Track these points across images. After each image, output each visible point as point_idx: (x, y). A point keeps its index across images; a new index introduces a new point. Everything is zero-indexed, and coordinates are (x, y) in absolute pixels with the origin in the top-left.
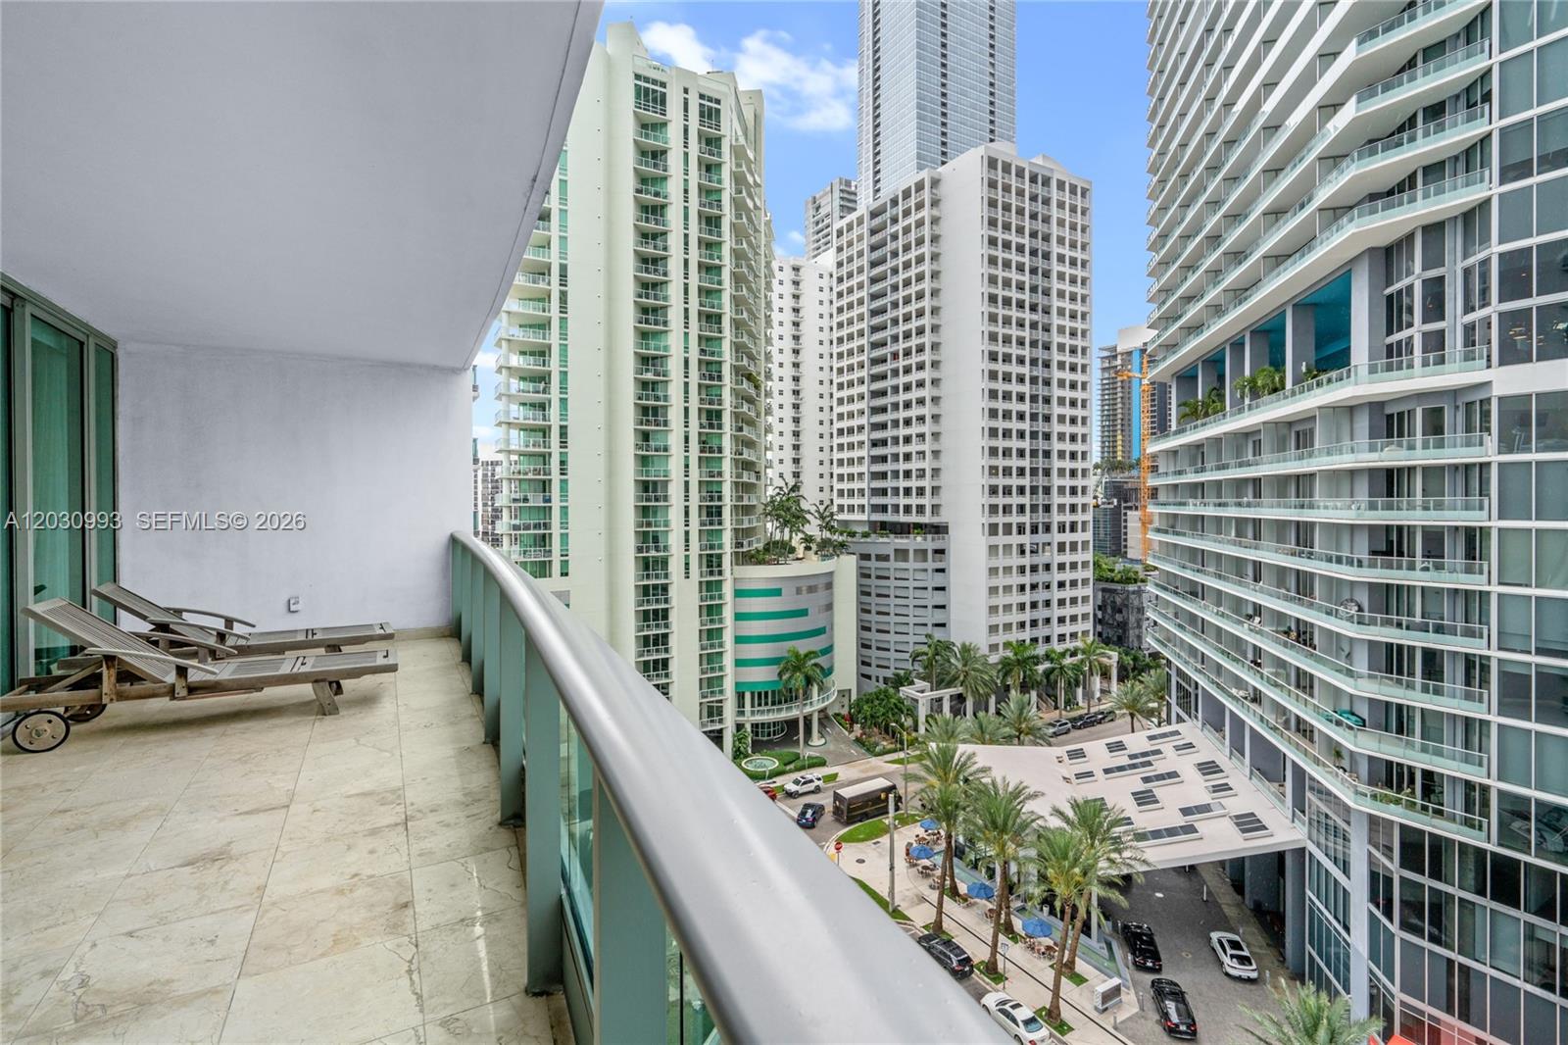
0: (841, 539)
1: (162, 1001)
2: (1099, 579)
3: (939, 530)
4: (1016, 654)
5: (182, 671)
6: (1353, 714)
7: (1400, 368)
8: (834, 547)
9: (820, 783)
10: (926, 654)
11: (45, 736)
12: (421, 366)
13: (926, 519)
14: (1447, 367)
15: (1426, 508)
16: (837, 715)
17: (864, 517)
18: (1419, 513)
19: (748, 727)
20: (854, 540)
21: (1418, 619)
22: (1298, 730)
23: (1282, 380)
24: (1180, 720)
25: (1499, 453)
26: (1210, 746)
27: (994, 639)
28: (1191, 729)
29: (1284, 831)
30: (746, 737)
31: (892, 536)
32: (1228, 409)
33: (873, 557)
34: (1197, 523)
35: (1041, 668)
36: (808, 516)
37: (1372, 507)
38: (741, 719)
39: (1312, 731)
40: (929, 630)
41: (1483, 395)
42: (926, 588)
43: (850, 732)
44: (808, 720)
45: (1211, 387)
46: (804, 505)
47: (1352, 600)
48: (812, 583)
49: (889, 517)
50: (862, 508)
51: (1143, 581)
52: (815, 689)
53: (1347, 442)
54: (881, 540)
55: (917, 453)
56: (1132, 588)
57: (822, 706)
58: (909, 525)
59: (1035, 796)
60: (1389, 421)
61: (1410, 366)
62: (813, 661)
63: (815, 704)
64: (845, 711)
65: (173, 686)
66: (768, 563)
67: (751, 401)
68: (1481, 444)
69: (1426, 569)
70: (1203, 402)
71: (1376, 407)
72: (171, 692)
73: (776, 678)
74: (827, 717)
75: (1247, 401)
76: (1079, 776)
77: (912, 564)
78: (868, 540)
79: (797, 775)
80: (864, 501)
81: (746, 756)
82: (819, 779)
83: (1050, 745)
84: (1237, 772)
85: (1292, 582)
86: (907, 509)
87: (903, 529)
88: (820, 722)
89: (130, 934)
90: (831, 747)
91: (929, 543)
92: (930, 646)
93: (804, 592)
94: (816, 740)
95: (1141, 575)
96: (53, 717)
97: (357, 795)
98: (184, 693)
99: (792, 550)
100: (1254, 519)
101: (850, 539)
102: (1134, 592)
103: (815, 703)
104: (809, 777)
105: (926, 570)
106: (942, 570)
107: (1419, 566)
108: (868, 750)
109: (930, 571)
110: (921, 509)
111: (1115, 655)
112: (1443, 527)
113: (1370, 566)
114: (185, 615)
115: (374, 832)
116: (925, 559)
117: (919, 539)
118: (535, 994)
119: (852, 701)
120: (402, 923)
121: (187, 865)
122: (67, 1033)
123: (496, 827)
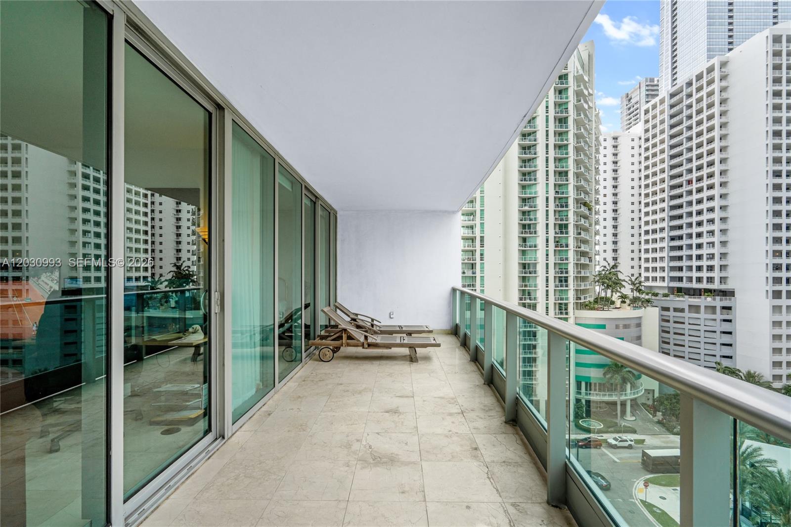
0: (647, 297)
1: (398, 461)
3: (728, 294)
5: (366, 337)
8: (642, 302)
9: (632, 443)
11: (328, 356)
13: (716, 286)
16: (643, 404)
17: (665, 284)
19: (584, 402)
20: (657, 298)
27: (777, 372)
30: (582, 407)
31: (687, 296)
33: (672, 309)
36: (624, 283)
38: (579, 396)
40: (718, 359)
42: (715, 332)
43: (654, 416)
44: (623, 404)
46: (621, 276)
48: (627, 322)
49: (684, 284)
50: (663, 279)
52: (629, 386)
54: (678, 299)
55: (707, 243)
57: (633, 397)
58: (700, 290)
63: (629, 395)
64: (650, 403)
65: (363, 343)
66: (597, 309)
67: (586, 217)
72: (363, 345)
73: (602, 376)
74: (637, 405)
77: (703, 315)
78: (668, 298)
79: (617, 435)
80: (665, 274)
81: (582, 418)
82: (631, 441)
86: (699, 280)
87: (697, 293)
88: (632, 406)
89: (378, 433)
90: (640, 423)
91: (718, 302)
93: (621, 328)
94: (629, 417)
96: (329, 350)
97: (439, 397)
98: (366, 346)
99: (613, 303)
101: (653, 297)
104: (624, 438)
105: (715, 320)
106: (730, 321)
108: (668, 430)
109: (718, 321)
110: (710, 280)
114: (359, 316)
115: (451, 414)
116: (714, 313)
117: (709, 299)
118: (553, 506)
119: (655, 397)
120: (478, 457)
121: (387, 412)
122: (372, 463)
123: (504, 424)
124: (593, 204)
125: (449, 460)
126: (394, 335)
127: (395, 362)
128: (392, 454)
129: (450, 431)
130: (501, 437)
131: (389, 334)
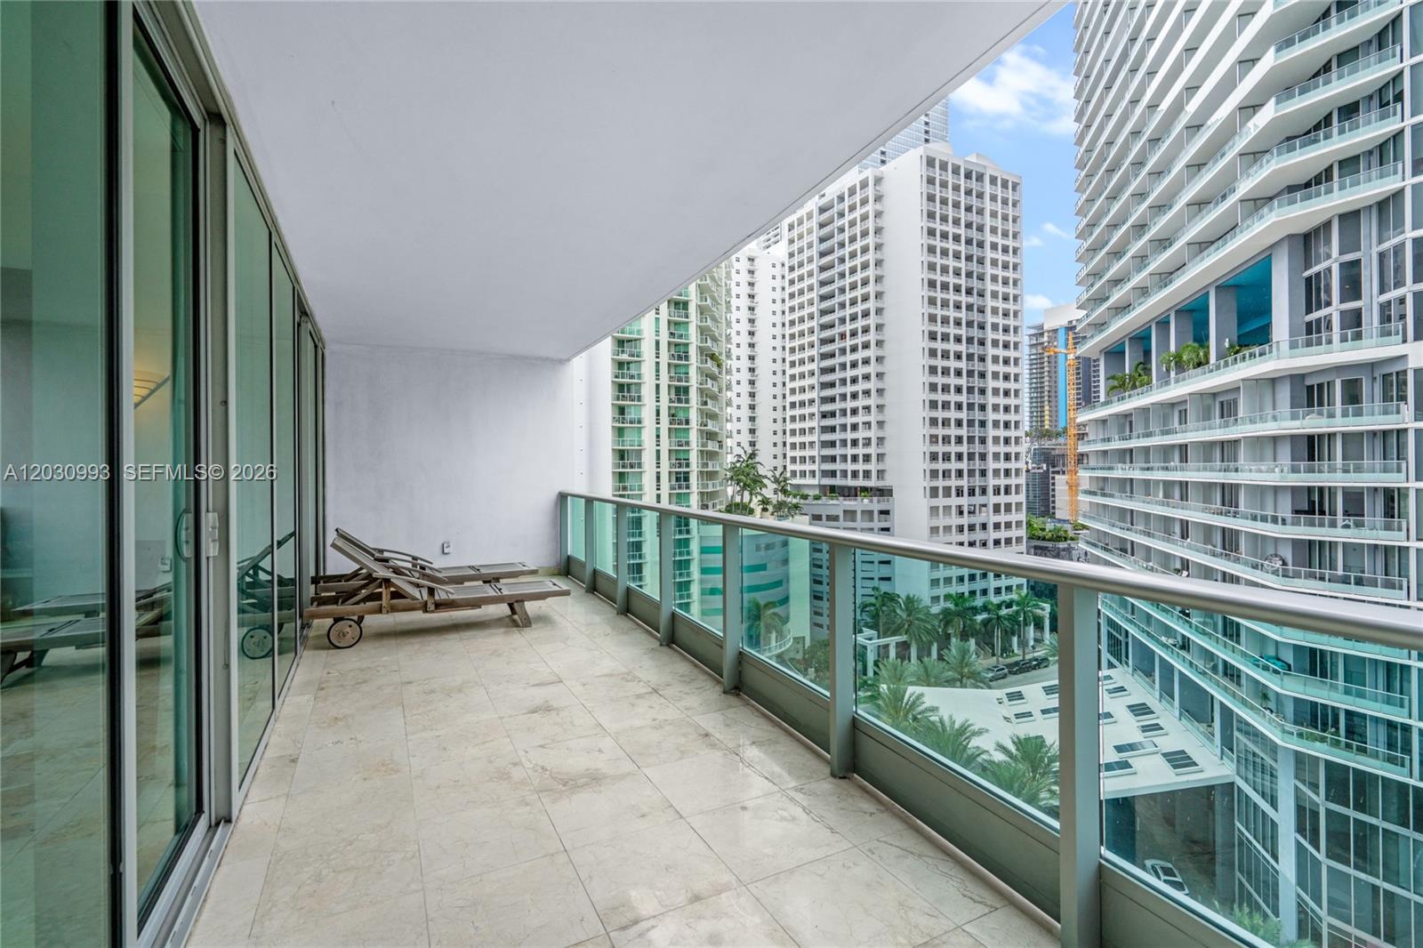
0: (795, 501)
2: (1031, 538)
3: (884, 493)
4: (956, 605)
5: (431, 591)
6: (1279, 659)
7: (1319, 343)
8: (789, 508)
10: (874, 605)
11: (349, 636)
12: (537, 358)
13: (872, 483)
14: (1364, 342)
15: (1346, 471)
16: (793, 659)
17: (815, 482)
18: (1339, 475)
20: (807, 502)
21: (1340, 572)
22: (1225, 674)
23: (1207, 355)
24: (1111, 665)
25: (1416, 420)
26: (1140, 690)
27: (936, 592)
28: (1121, 675)
29: (1213, 767)
31: (841, 498)
32: (1154, 381)
33: (824, 518)
34: (1127, 486)
35: (979, 618)
36: (765, 481)
37: (1295, 470)
39: (1239, 676)
40: (876, 583)
41: (1398, 368)
45: (1137, 362)
46: (762, 471)
47: (1276, 555)
48: (771, 540)
49: (838, 481)
50: (813, 473)
51: (1072, 539)
52: (774, 636)
53: (1269, 411)
54: (831, 502)
55: (863, 423)
56: (1062, 545)
57: (779, 651)
58: (856, 488)
59: (980, 733)
60: (1310, 392)
61: (1330, 342)
62: (772, 611)
64: (800, 657)
65: (426, 603)
67: (714, 378)
68: (1398, 412)
69: (1347, 526)
70: (1130, 375)
71: (1296, 378)
72: (425, 608)
74: (783, 661)
75: (1173, 374)
76: (1018, 716)
77: (859, 523)
78: (820, 502)
80: (815, 467)
83: (990, 688)
84: (1167, 714)
85: (1218, 539)
86: (855, 474)
87: (853, 492)
91: (875, 505)
92: (876, 598)
93: (763, 550)
95: (1071, 534)
96: (352, 623)
98: (432, 607)
99: (752, 511)
100: (1181, 482)
101: (802, 501)
102: (1064, 550)
103: (773, 649)
105: (872, 529)
106: (887, 529)
107: (1340, 523)
109: (876, 530)
110: (867, 474)
111: (1047, 607)
112: (1363, 487)
113: (1293, 524)
114: (385, 553)
115: (639, 696)
116: (871, 520)
117: (866, 501)
118: (840, 778)
119: (806, 647)
120: (716, 745)
121: (533, 712)
122: (565, 791)
123: (723, 695)
124: (723, 357)
125: (680, 758)
126: (466, 584)
127: (488, 632)
128: (587, 770)
129: (654, 720)
130: (730, 713)
131: (457, 583)
